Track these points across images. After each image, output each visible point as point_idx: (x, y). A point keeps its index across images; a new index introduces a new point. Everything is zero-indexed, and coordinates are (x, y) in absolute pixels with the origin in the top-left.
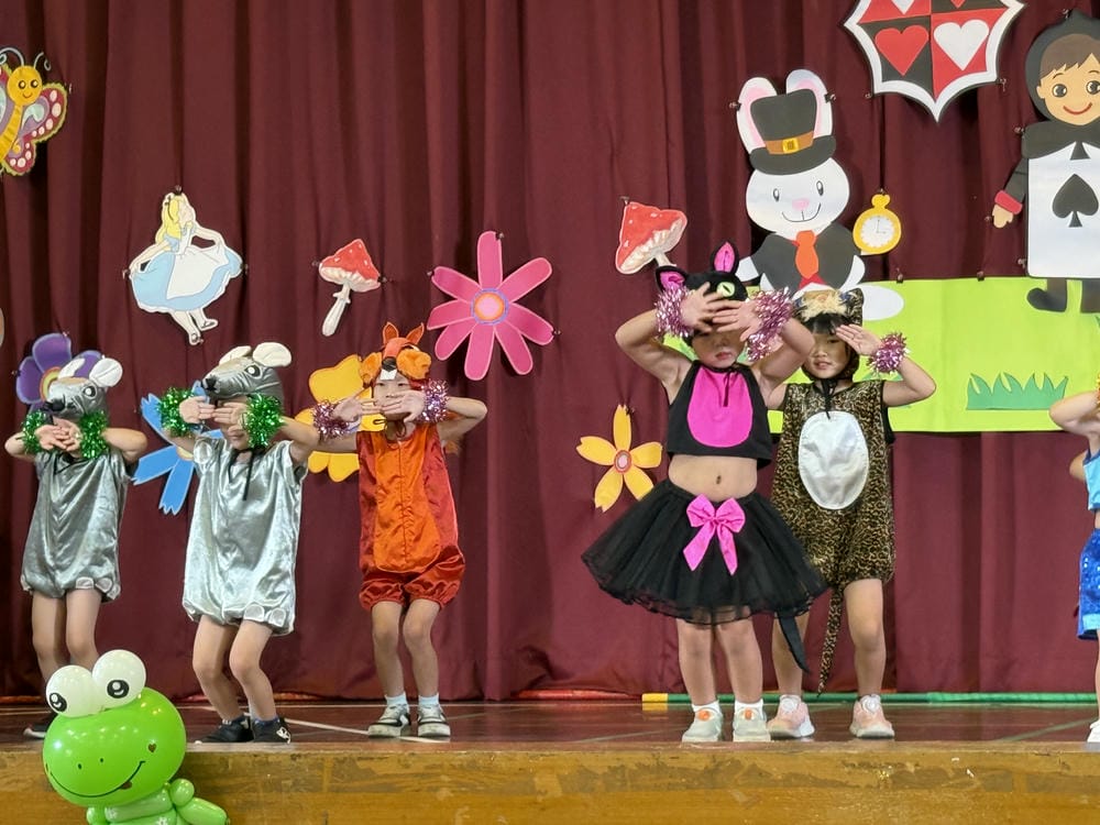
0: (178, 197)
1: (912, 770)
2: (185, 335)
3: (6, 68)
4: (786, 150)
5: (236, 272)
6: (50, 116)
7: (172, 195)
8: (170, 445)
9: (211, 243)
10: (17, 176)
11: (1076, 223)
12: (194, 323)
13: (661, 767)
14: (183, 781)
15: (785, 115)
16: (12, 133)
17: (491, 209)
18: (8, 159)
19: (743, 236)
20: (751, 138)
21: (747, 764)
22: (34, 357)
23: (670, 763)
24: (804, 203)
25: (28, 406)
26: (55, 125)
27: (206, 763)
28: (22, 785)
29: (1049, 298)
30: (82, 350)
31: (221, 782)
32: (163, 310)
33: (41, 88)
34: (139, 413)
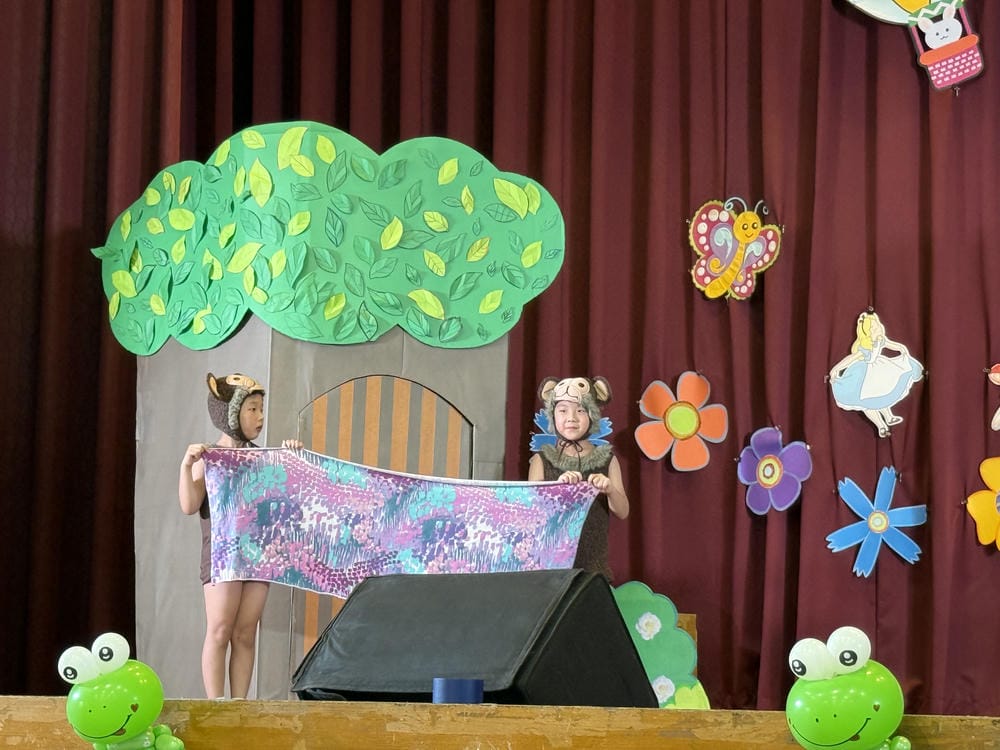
0: (871, 316)
2: (875, 429)
3: (733, 213)
5: (918, 377)
6: (767, 251)
7: (865, 314)
9: (898, 353)
10: (741, 301)
12: (884, 419)
14: (901, 738)
16: (737, 266)
18: (733, 287)
22: (752, 446)
25: (747, 487)
26: (771, 258)
27: (920, 725)
28: (768, 738)
30: (790, 442)
31: (932, 742)
32: (858, 408)
33: (760, 229)
34: (837, 493)
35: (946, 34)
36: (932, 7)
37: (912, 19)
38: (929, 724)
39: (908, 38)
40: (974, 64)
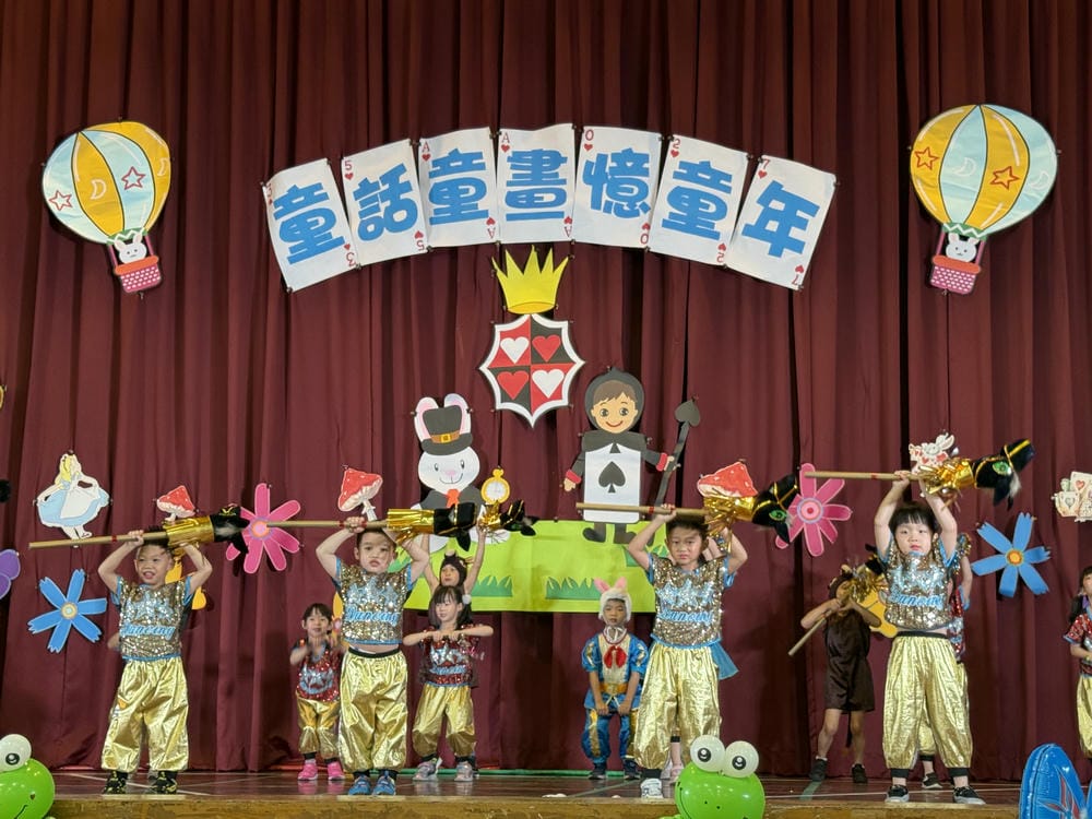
0: (71, 457)
1: (506, 813)
4: (443, 441)
5: (105, 504)
7: (67, 455)
8: (56, 609)
9: (90, 485)
11: (612, 490)
12: (77, 534)
13: (353, 811)
15: (442, 420)
17: (264, 472)
19: (416, 492)
20: (422, 433)
21: (406, 810)
23: (358, 808)
24: (454, 472)
29: (595, 535)
30: (5, 549)
32: (58, 525)
34: (38, 590)
35: (133, 253)
36: (125, 232)
37: (111, 240)
38: (74, 806)
39: (107, 254)
40: (155, 277)
